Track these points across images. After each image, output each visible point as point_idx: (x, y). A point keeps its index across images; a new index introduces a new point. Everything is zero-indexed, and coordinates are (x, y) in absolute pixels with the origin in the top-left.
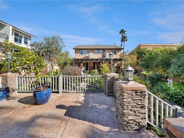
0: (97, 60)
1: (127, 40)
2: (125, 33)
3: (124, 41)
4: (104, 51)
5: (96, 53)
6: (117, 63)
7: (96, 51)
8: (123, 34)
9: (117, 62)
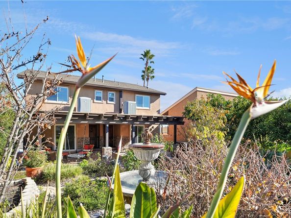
0: (99, 117)
1: (153, 77)
2: (152, 60)
3: (148, 79)
4: (121, 96)
5: (98, 98)
6: (150, 127)
7: (99, 93)
8: (149, 61)
9: (150, 125)
